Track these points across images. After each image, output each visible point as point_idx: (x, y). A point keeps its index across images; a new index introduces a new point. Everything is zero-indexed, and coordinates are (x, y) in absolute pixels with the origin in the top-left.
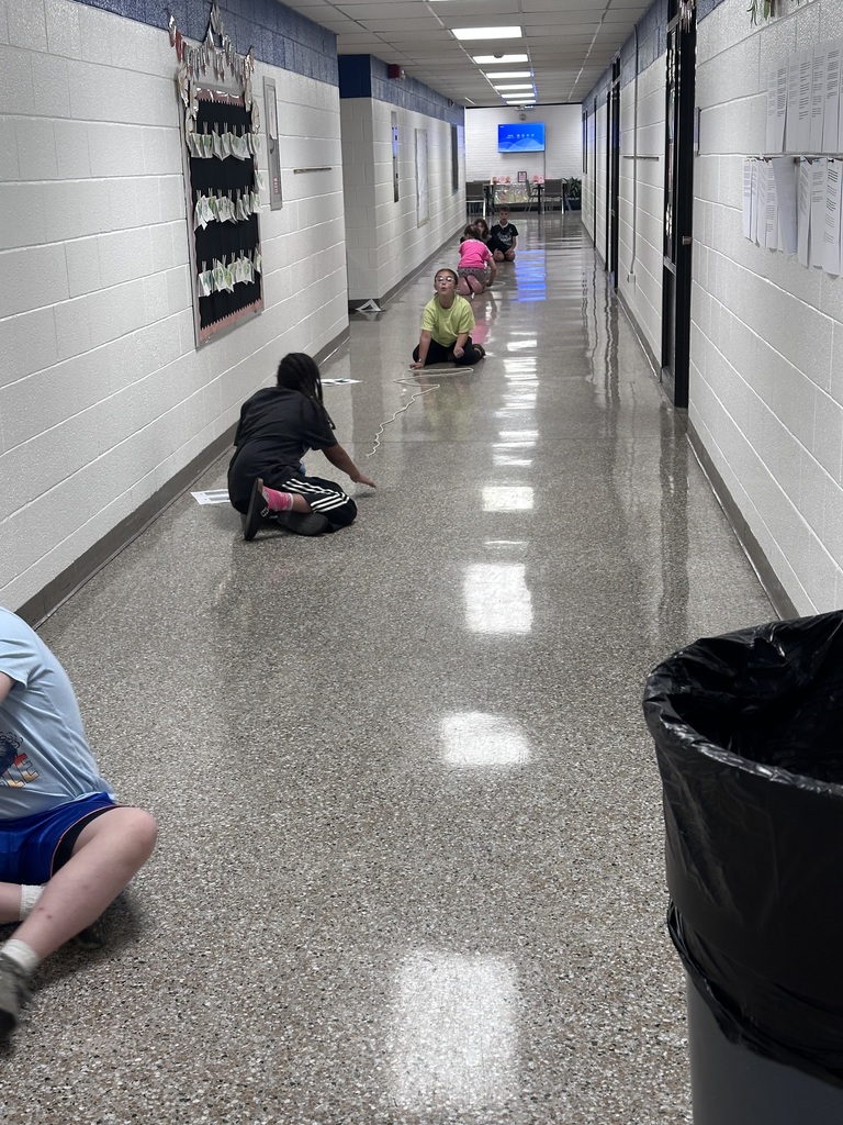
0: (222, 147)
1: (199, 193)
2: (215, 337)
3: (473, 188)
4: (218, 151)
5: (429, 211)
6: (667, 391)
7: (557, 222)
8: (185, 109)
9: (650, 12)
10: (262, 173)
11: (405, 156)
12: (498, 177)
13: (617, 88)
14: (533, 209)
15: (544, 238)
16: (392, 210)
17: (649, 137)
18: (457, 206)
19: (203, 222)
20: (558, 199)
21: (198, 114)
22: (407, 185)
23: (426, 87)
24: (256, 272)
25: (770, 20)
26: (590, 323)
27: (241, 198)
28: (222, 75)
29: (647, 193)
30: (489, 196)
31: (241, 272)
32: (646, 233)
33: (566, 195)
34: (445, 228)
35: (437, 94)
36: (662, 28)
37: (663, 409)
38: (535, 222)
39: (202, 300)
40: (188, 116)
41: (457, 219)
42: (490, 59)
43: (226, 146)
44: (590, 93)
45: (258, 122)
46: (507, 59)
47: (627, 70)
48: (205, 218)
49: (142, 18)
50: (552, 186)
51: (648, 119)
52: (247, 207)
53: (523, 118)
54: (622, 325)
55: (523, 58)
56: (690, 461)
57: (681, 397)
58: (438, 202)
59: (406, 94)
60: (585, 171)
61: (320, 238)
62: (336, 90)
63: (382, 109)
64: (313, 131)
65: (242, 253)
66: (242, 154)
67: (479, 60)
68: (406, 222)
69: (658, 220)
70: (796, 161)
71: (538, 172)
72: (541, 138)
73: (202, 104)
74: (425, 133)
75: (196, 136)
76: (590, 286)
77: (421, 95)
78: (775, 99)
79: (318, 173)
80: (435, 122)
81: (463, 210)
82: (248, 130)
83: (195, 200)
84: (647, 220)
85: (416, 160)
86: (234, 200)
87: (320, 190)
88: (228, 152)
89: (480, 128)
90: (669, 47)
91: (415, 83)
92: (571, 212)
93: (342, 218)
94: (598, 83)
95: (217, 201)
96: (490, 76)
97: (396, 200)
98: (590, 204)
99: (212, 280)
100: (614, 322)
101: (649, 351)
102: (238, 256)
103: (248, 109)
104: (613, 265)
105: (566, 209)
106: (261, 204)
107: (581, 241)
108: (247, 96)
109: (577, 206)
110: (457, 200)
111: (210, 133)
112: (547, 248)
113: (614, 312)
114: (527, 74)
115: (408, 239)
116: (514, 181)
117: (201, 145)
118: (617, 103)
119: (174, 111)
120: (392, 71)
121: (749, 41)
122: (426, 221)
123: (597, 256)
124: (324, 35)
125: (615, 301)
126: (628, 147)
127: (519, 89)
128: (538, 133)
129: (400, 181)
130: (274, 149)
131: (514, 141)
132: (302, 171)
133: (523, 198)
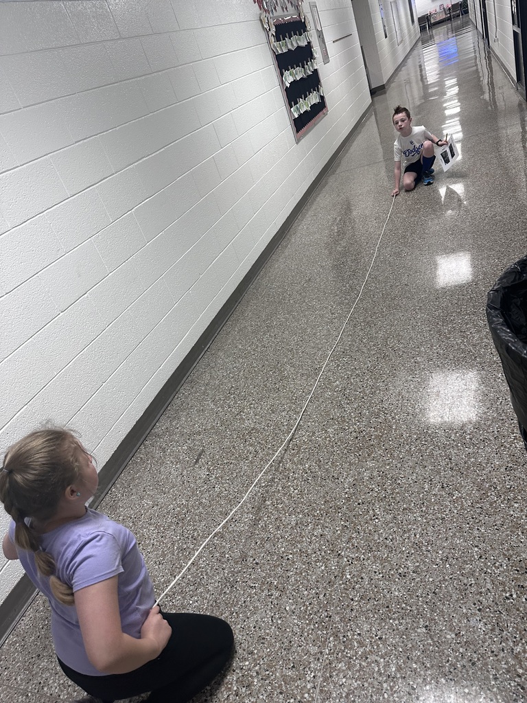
0: (292, 44)
1: (284, 71)
2: (305, 134)
3: (421, 20)
4: (290, 47)
5: (402, 37)
6: (521, 94)
7: (459, 22)
8: (268, 32)
10: (316, 48)
11: (387, 16)
12: (431, 11)
14: (448, 20)
15: (454, 32)
16: (384, 41)
18: (415, 31)
19: (288, 84)
20: (458, 12)
21: (276, 32)
22: (390, 29)
24: (321, 96)
26: (479, 67)
27: (307, 64)
28: (286, 8)
30: (429, 20)
31: (313, 99)
32: (501, 15)
33: (462, 8)
34: (411, 42)
37: (520, 103)
38: (450, 25)
39: (295, 121)
40: (270, 35)
41: (416, 37)
43: (294, 42)
45: (310, 26)
48: (289, 82)
50: (454, 7)
52: (311, 68)
54: (494, 64)
58: (406, 31)
64: (339, 20)
65: (312, 90)
66: (304, 44)
68: (392, 45)
73: (277, 26)
75: (277, 44)
76: (477, 48)
79: (346, 38)
81: (418, 30)
82: (305, 30)
83: (282, 74)
84: (501, 9)
85: (393, 16)
86: (303, 67)
87: (348, 46)
88: (295, 45)
92: (465, 15)
95: (294, 71)
97: (386, 37)
98: (472, 4)
99: (298, 109)
100: (490, 63)
101: (510, 76)
102: (310, 92)
103: (303, 20)
104: (486, 35)
105: (462, 15)
106: (318, 63)
107: (470, 28)
108: (302, 14)
109: (467, 12)
110: (414, 27)
111: (284, 39)
112: (456, 36)
113: (489, 58)
115: (394, 53)
116: (438, 10)
117: (281, 47)
119: (263, 34)
122: (401, 42)
123: (478, 32)
125: (489, 52)
129: (386, 28)
130: (320, 35)
132: (337, 40)
133: (443, 16)
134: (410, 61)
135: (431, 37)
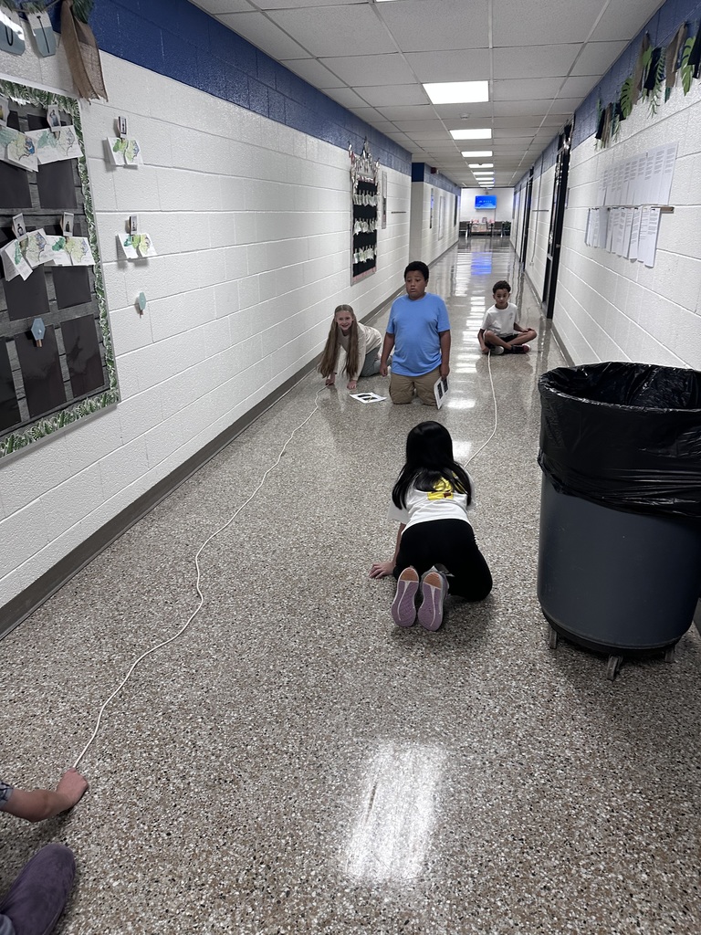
1: (356, 219)
2: (358, 281)
3: (462, 224)
4: (364, 202)
5: (443, 234)
6: (544, 312)
7: (498, 241)
8: (353, 184)
9: (550, 145)
10: (380, 212)
11: (436, 209)
12: (474, 220)
13: (532, 180)
14: (488, 235)
15: (492, 247)
16: (429, 231)
17: (545, 201)
18: (455, 232)
19: (357, 232)
20: (500, 230)
21: (358, 186)
22: (435, 221)
23: (446, 178)
24: (375, 255)
25: (603, 150)
27: (371, 223)
28: (368, 170)
29: (542, 226)
30: (469, 228)
31: (369, 254)
32: (540, 244)
33: (505, 228)
34: (450, 242)
35: (450, 181)
36: (555, 153)
37: (541, 319)
38: (489, 240)
39: (355, 265)
40: (354, 187)
41: (455, 239)
42: (477, 166)
43: (367, 200)
44: (519, 182)
45: (380, 191)
46: (484, 166)
47: (537, 172)
48: (357, 231)
49: (339, 145)
50: (497, 224)
51: (545, 193)
52: (373, 227)
53: (487, 193)
54: (525, 285)
55: (491, 166)
56: (551, 339)
57: (550, 314)
58: (447, 230)
59: (438, 181)
60: (513, 218)
61: (400, 242)
62: (410, 178)
63: (428, 186)
64: (401, 195)
65: (370, 246)
66: (373, 204)
67: (471, 166)
68: (434, 237)
69: (547, 238)
70: (609, 209)
71: (492, 218)
72: (494, 204)
73: (359, 182)
74: (445, 198)
75: (356, 195)
76: (512, 268)
77: (444, 181)
78: (602, 183)
79: (401, 214)
80: (449, 194)
81: (457, 234)
82: (376, 194)
83: (354, 222)
84: (541, 239)
85: (440, 211)
86: (369, 224)
87: (401, 221)
88: (368, 203)
89: (468, 197)
90: (557, 162)
91: (442, 176)
92: (505, 236)
93: (408, 234)
94: (522, 178)
95: (362, 224)
96: (475, 173)
97: (431, 227)
98: (515, 233)
99: (358, 257)
100: (522, 283)
101: (537, 295)
102: (368, 247)
103: (376, 185)
104: (523, 259)
105: (503, 235)
106: (378, 226)
107: (509, 249)
108: (376, 180)
109: (508, 234)
110: (455, 229)
111: (361, 194)
112: (493, 252)
113: (522, 279)
114: (492, 173)
115: (434, 245)
116: (480, 222)
117: (358, 199)
118: (531, 187)
119: (349, 184)
120: (433, 171)
121: (593, 159)
122: (442, 238)
123: (516, 255)
124: (408, 154)
125: (523, 275)
126: (535, 206)
127: (486, 179)
128: (493, 200)
129: (433, 219)
130: (384, 202)
131: (482, 204)
132: (394, 212)
133: (484, 230)
134: (445, 259)
135: (468, 246)
